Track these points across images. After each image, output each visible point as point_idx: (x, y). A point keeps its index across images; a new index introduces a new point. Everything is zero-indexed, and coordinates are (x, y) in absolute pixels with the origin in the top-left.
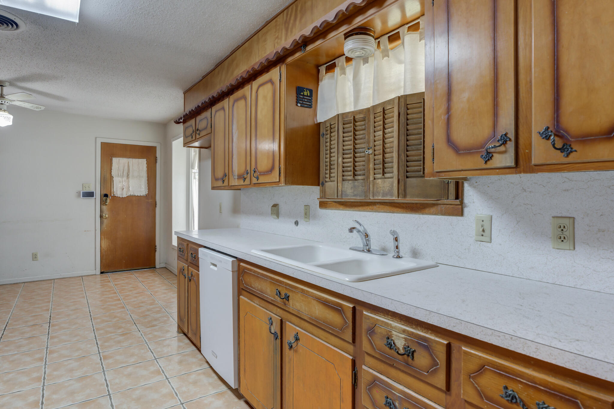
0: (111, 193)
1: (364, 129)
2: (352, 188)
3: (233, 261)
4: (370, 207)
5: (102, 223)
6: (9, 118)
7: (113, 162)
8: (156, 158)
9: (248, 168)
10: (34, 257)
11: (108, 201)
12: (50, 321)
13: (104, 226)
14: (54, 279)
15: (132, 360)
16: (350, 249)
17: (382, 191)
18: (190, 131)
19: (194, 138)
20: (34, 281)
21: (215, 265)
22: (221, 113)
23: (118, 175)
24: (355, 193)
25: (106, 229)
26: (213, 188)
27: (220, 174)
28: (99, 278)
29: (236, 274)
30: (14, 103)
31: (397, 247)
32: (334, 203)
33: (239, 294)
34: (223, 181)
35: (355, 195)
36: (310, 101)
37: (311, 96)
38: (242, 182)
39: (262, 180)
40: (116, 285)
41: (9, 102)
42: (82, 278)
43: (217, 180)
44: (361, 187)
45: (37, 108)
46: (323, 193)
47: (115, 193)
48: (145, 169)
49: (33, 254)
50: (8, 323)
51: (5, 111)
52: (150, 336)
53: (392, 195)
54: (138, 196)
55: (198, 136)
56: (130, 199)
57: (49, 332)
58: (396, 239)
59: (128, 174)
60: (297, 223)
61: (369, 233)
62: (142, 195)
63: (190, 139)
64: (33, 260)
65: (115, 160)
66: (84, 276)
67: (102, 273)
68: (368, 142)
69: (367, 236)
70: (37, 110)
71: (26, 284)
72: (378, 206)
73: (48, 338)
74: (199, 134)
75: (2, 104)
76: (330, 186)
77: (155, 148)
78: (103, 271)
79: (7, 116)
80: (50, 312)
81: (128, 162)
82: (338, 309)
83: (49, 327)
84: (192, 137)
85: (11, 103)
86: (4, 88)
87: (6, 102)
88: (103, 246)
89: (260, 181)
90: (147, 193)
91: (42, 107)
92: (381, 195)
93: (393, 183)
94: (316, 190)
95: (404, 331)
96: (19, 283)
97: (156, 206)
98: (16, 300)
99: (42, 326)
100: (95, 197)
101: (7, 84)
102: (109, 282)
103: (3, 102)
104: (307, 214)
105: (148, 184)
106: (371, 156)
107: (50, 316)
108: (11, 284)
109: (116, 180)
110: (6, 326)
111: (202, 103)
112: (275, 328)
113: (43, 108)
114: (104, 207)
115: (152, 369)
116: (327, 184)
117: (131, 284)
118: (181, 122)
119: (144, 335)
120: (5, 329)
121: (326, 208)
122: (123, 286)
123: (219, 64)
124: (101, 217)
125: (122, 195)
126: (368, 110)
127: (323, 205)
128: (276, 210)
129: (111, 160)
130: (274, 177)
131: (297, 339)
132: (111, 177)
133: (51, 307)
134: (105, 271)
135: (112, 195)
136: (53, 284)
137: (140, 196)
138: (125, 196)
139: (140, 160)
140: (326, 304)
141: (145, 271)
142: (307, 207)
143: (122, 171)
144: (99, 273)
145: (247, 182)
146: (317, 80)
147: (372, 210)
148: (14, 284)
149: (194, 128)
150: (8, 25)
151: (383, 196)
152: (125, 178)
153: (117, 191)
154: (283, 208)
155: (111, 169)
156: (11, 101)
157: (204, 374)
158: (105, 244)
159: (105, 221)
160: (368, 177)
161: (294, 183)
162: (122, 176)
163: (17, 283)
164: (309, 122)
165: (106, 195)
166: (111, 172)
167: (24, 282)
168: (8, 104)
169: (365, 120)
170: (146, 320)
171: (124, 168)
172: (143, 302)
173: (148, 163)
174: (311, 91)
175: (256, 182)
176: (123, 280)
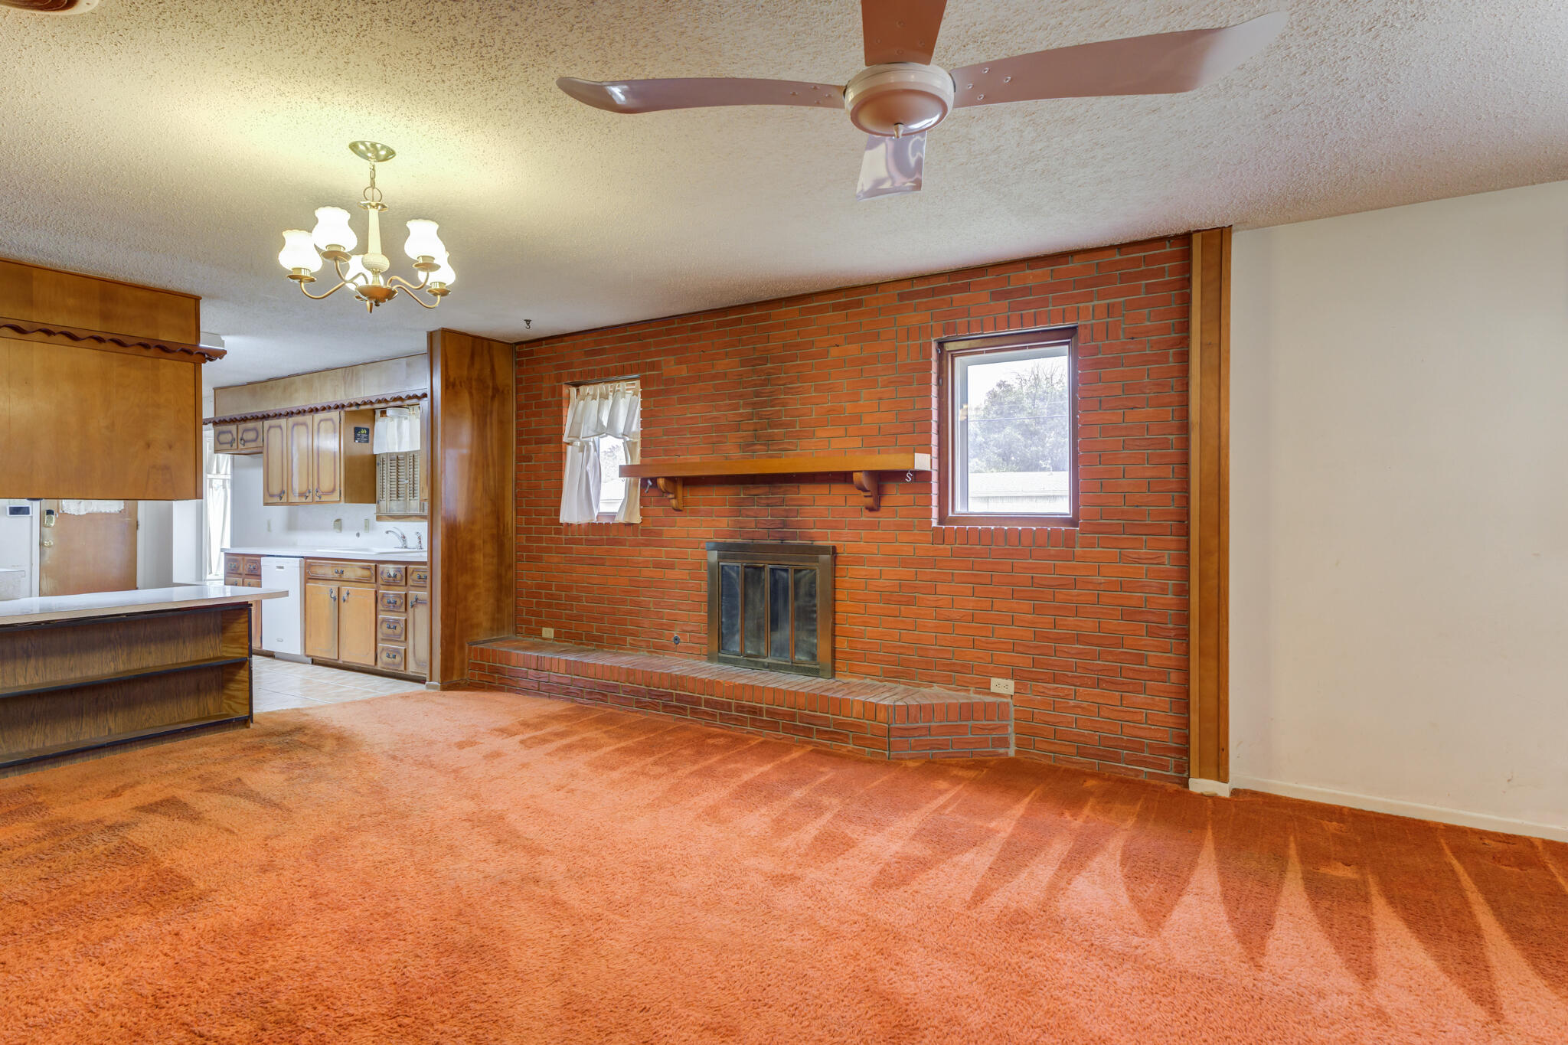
0: (61, 508)
1: (403, 466)
2: (396, 505)
3: (300, 560)
4: (409, 519)
5: (42, 554)
9: (311, 488)
11: (55, 520)
13: (46, 558)
16: (395, 548)
18: (227, 437)
19: (234, 447)
21: (282, 568)
22: (277, 429)
24: (398, 509)
25: (50, 562)
26: (266, 504)
27: (276, 490)
29: (303, 570)
31: (420, 543)
32: (388, 517)
33: (306, 582)
34: (281, 498)
35: (397, 511)
36: (367, 437)
37: (368, 433)
38: (303, 500)
39: (324, 498)
43: (272, 496)
44: (401, 504)
46: (378, 508)
47: (65, 509)
53: (416, 511)
54: (106, 513)
56: (92, 519)
58: (418, 538)
60: (358, 535)
61: (405, 534)
62: (113, 511)
63: (227, 447)
68: (405, 474)
69: (405, 538)
72: (414, 518)
76: (383, 503)
82: (368, 568)
84: (232, 446)
89: (323, 499)
90: (122, 508)
92: (413, 510)
93: (417, 502)
94: (374, 506)
95: (392, 568)
97: (137, 529)
100: (31, 514)
104: (367, 526)
106: (408, 485)
111: (251, 416)
112: (335, 594)
114: (47, 531)
116: (381, 503)
121: (380, 521)
123: (273, 379)
124: (41, 544)
125: (79, 511)
126: (406, 453)
127: (379, 518)
128: (338, 524)
130: (336, 496)
131: (348, 594)
135: (63, 511)
137: (110, 514)
138: (83, 513)
140: (363, 568)
142: (367, 520)
145: (310, 499)
146: (374, 420)
147: (411, 521)
149: (235, 435)
153: (70, 505)
154: (345, 522)
158: (48, 586)
159: (48, 551)
160: (407, 499)
161: (352, 502)
164: (368, 452)
165: (52, 512)
169: (403, 460)
174: (368, 430)
175: (319, 500)
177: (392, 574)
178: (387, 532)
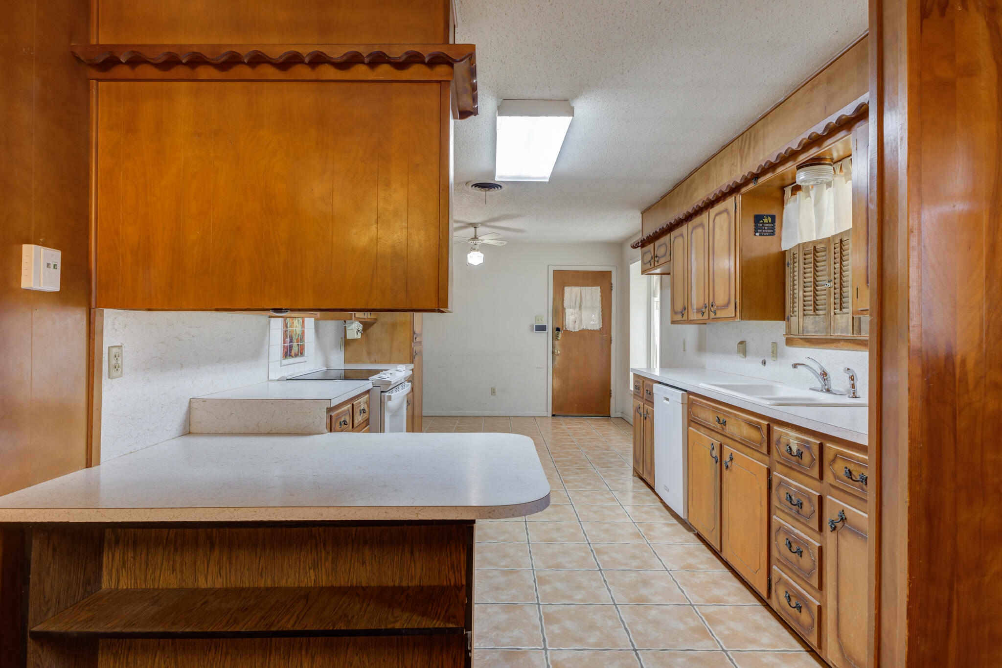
0: (563, 326)
1: (825, 261)
2: (813, 323)
3: (682, 394)
4: (835, 344)
5: (553, 359)
6: (480, 257)
7: (565, 292)
8: (612, 284)
9: (707, 302)
10: (493, 391)
11: (560, 335)
13: (556, 363)
14: (509, 417)
15: (590, 487)
16: (811, 389)
17: (840, 327)
18: (648, 257)
19: (652, 266)
20: (493, 416)
21: (667, 399)
22: (680, 239)
23: (570, 306)
24: (817, 329)
25: (557, 366)
26: (673, 322)
27: (679, 307)
28: (550, 420)
29: (686, 406)
30: (484, 242)
31: (853, 386)
32: (800, 341)
33: (689, 425)
34: (683, 315)
35: (816, 332)
36: (773, 228)
37: (773, 221)
38: (700, 317)
39: (720, 314)
40: (569, 428)
42: (535, 419)
43: (676, 313)
44: (822, 323)
45: (501, 243)
46: (789, 327)
47: (567, 327)
48: (599, 298)
49: (492, 388)
51: (478, 250)
52: (605, 474)
53: (848, 332)
54: (591, 330)
55: (656, 264)
56: (583, 334)
58: (852, 378)
59: (580, 304)
60: (764, 363)
61: (827, 370)
62: (595, 329)
63: (648, 266)
64: (492, 395)
65: (567, 289)
66: (536, 417)
67: (553, 415)
68: (829, 275)
69: (824, 374)
70: (502, 245)
71: (486, 418)
72: (842, 343)
74: (658, 262)
75: (475, 244)
76: (794, 320)
77: (610, 272)
78: (554, 414)
79: (478, 254)
81: (581, 291)
82: (757, 427)
84: (651, 265)
85: (481, 242)
86: (477, 229)
87: (479, 242)
88: (555, 385)
89: (718, 316)
90: (601, 326)
92: (840, 331)
93: (848, 318)
94: (782, 324)
95: (797, 438)
96: (480, 416)
97: (611, 343)
100: (547, 331)
101: (480, 225)
102: (562, 425)
103: (477, 243)
104: (775, 353)
105: (602, 315)
106: (832, 289)
108: (474, 417)
109: (569, 312)
111: (660, 229)
112: (716, 453)
113: (505, 243)
114: (556, 342)
115: (607, 496)
116: (792, 319)
117: (584, 429)
118: (638, 246)
119: (600, 472)
121: (792, 345)
122: (576, 430)
123: (678, 185)
124: (553, 353)
125: (574, 328)
126: (828, 239)
127: (789, 342)
128: (743, 348)
129: (563, 289)
130: (730, 312)
131: (731, 459)
132: (564, 309)
134: (557, 414)
135: (564, 329)
136: (509, 421)
137: (594, 331)
138: (577, 330)
139: (594, 288)
140: (750, 424)
141: (599, 419)
142: (775, 344)
143: (574, 301)
144: (551, 416)
145: (706, 316)
146: (782, 203)
147: (837, 348)
148: (476, 417)
149: (652, 254)
150: (494, 188)
151: (841, 333)
152: (577, 310)
153: (569, 324)
154: (751, 345)
155: (563, 300)
156: (482, 240)
157: (657, 509)
158: (557, 384)
159: (557, 358)
160: (829, 312)
161: (750, 318)
162: (574, 308)
163: (478, 416)
164: (774, 250)
165: (558, 329)
166: (563, 303)
167: (485, 416)
168: (480, 244)
169: (825, 251)
170: (601, 462)
171: (576, 297)
172: (597, 447)
173: (602, 291)
174: (773, 218)
175: (714, 317)
176: (576, 425)
177: (795, 449)
178: (795, 366)
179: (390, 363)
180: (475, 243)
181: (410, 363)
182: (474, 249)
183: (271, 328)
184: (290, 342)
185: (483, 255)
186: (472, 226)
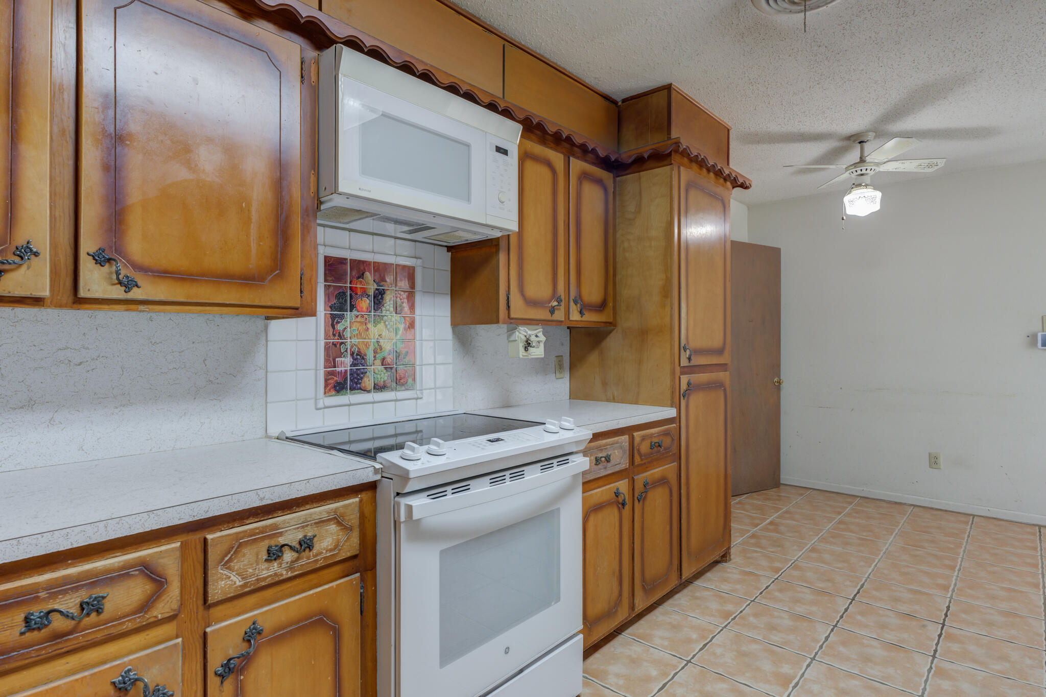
6: (873, 199)
10: (933, 460)
12: (944, 620)
14: (974, 516)
20: (932, 508)
30: (883, 168)
41: (873, 168)
42: (1040, 532)
45: (930, 166)
49: (930, 454)
50: (862, 586)
51: (866, 186)
57: (936, 651)
64: (930, 467)
70: (930, 170)
71: (916, 510)
73: (931, 668)
75: (862, 175)
79: (869, 194)
80: (949, 595)
83: (940, 636)
85: (878, 169)
86: (866, 145)
87: (869, 168)
91: (939, 161)
96: (905, 504)
98: (891, 539)
99: (924, 626)
101: (871, 135)
103: (864, 172)
107: (948, 608)
108: (890, 502)
110: (858, 592)
113: (942, 163)
120: (853, 599)
133: (955, 585)
136: (969, 527)
148: (896, 503)
156: (878, 164)
163: (900, 504)
167: (914, 506)
168: (872, 173)
179: (636, 403)
180: (859, 172)
181: (672, 407)
182: (859, 185)
183: (269, 339)
184: (353, 365)
185: (879, 194)
186: (854, 141)
